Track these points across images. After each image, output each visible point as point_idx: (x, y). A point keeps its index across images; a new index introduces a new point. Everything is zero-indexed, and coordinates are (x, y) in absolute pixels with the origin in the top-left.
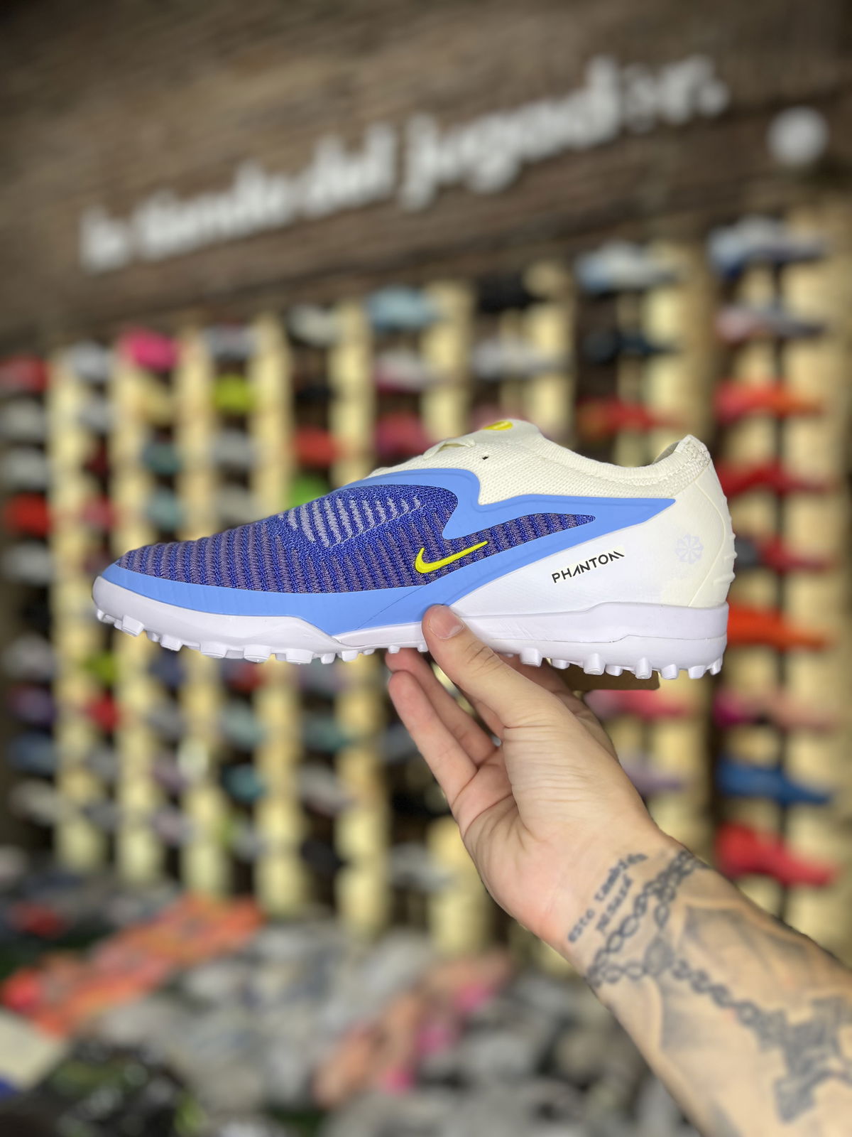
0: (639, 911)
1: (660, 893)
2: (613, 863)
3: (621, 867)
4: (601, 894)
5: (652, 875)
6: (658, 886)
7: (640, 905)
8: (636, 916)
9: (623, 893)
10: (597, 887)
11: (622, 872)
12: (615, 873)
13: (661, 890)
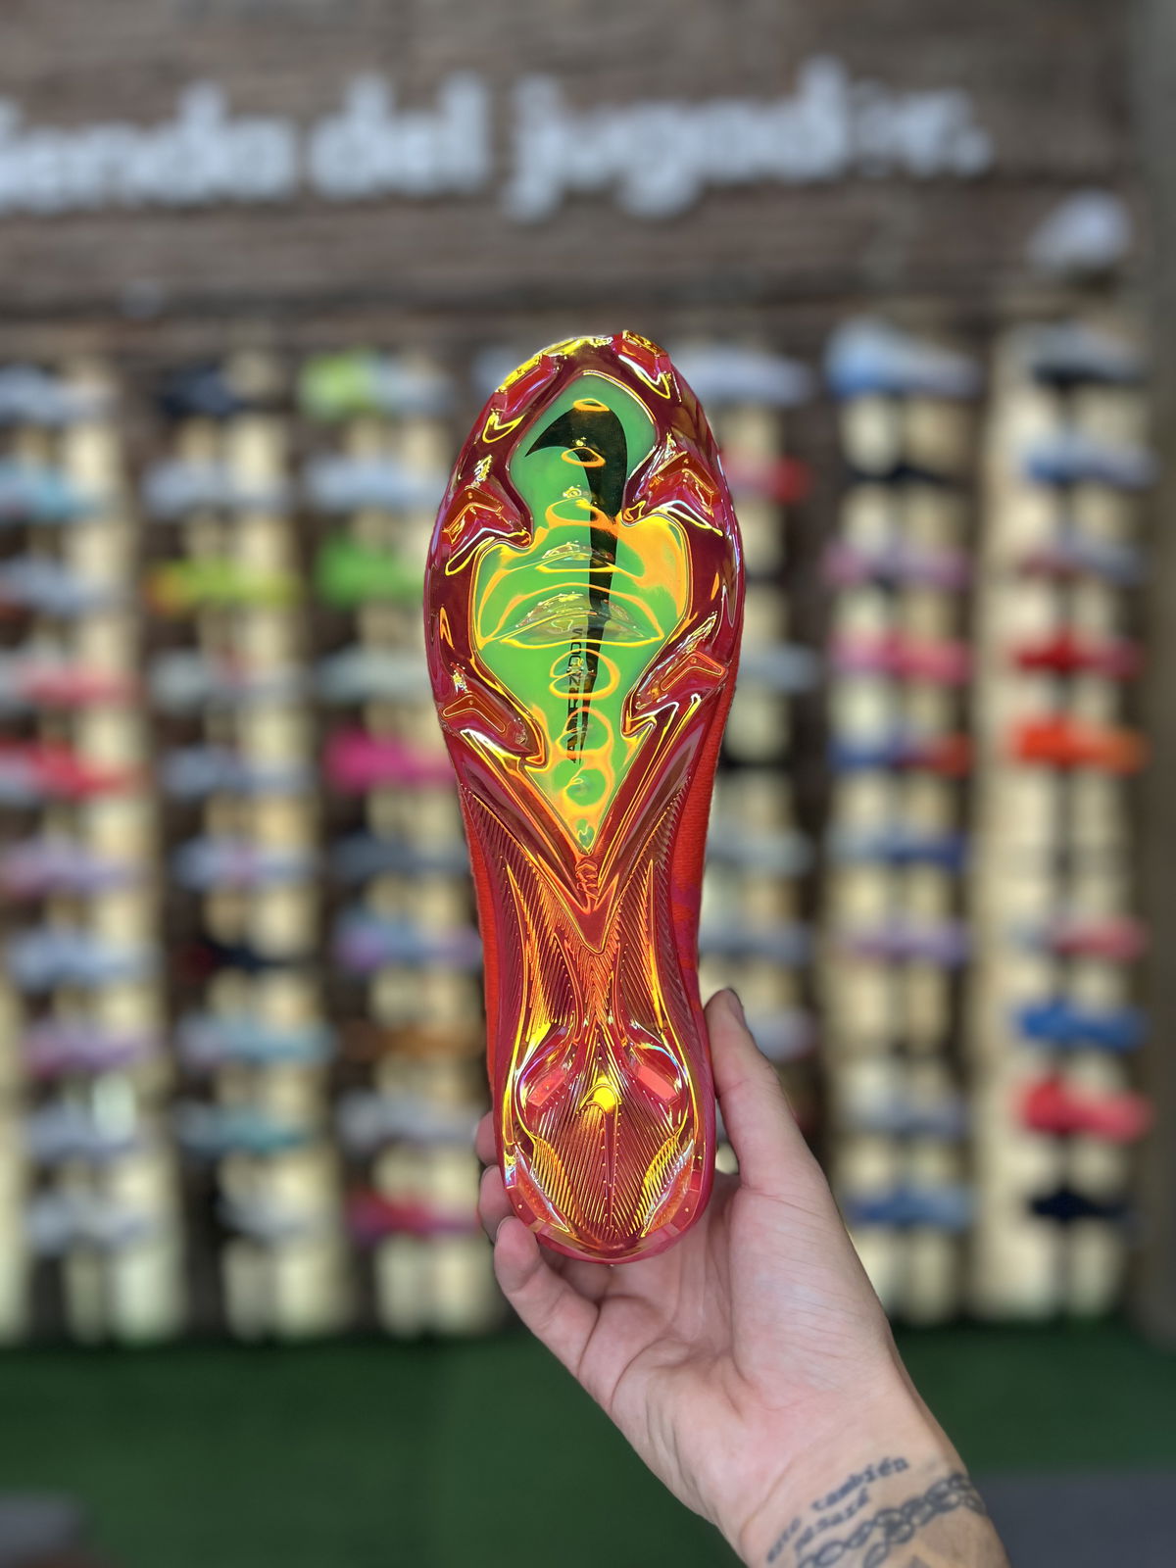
0: (854, 1542)
1: (891, 1528)
2: (859, 1469)
3: (866, 1477)
4: (823, 1503)
5: (897, 1501)
6: (897, 1517)
7: (860, 1535)
8: (846, 1545)
9: (851, 1512)
10: (822, 1495)
11: (863, 1485)
12: (853, 1482)
13: (896, 1524)
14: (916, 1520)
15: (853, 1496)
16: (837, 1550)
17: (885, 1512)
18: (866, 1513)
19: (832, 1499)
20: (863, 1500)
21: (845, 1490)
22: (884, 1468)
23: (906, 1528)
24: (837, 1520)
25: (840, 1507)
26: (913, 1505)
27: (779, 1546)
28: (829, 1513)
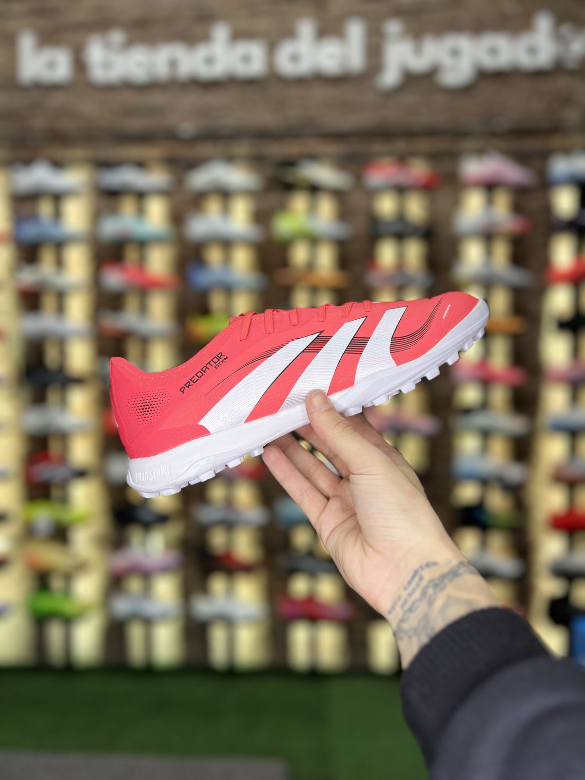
3: (420, 570)
4: (407, 586)
9: (418, 585)
10: (406, 581)
11: (420, 572)
12: (416, 573)
13: (438, 584)
14: (446, 581)
15: (417, 578)
16: (417, 604)
17: (432, 581)
18: (424, 583)
19: (410, 583)
20: (421, 579)
21: (413, 577)
22: (428, 565)
23: (442, 585)
24: (414, 590)
25: (413, 585)
26: (444, 577)
27: (393, 607)
28: (410, 589)
